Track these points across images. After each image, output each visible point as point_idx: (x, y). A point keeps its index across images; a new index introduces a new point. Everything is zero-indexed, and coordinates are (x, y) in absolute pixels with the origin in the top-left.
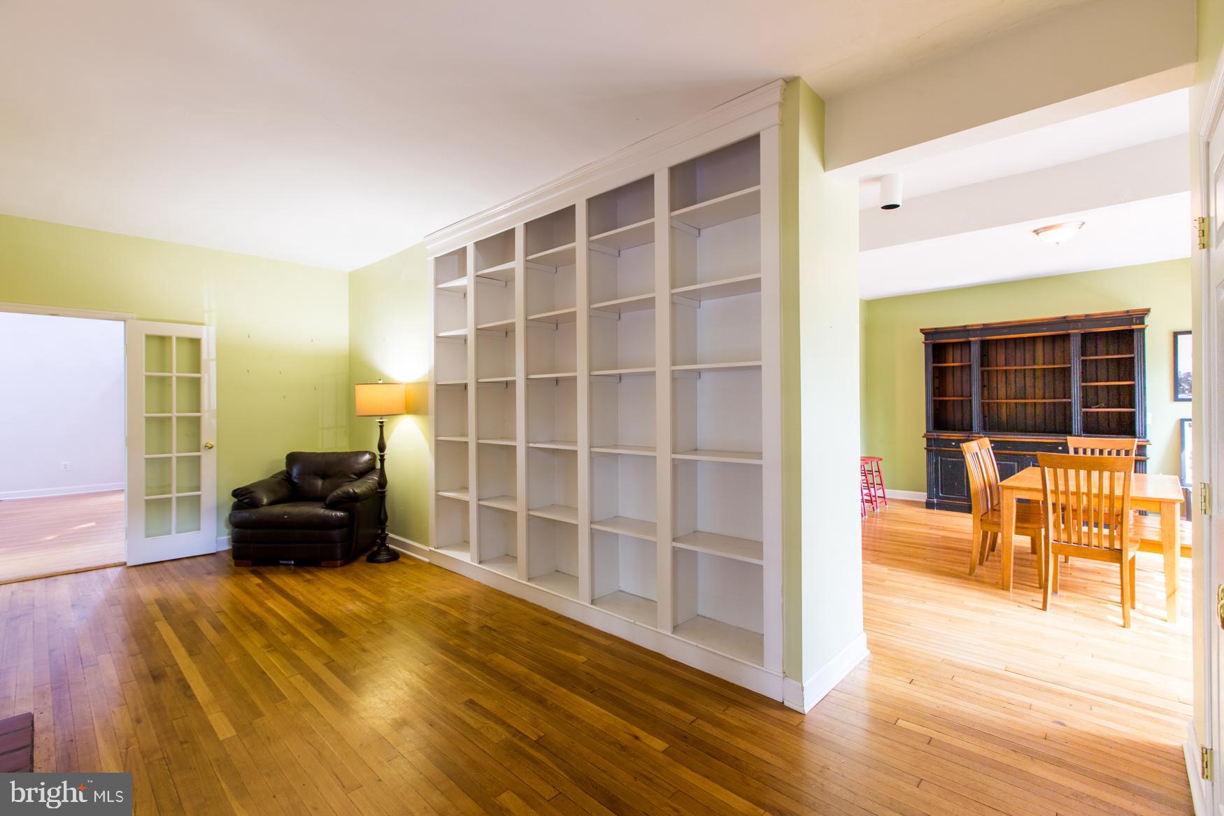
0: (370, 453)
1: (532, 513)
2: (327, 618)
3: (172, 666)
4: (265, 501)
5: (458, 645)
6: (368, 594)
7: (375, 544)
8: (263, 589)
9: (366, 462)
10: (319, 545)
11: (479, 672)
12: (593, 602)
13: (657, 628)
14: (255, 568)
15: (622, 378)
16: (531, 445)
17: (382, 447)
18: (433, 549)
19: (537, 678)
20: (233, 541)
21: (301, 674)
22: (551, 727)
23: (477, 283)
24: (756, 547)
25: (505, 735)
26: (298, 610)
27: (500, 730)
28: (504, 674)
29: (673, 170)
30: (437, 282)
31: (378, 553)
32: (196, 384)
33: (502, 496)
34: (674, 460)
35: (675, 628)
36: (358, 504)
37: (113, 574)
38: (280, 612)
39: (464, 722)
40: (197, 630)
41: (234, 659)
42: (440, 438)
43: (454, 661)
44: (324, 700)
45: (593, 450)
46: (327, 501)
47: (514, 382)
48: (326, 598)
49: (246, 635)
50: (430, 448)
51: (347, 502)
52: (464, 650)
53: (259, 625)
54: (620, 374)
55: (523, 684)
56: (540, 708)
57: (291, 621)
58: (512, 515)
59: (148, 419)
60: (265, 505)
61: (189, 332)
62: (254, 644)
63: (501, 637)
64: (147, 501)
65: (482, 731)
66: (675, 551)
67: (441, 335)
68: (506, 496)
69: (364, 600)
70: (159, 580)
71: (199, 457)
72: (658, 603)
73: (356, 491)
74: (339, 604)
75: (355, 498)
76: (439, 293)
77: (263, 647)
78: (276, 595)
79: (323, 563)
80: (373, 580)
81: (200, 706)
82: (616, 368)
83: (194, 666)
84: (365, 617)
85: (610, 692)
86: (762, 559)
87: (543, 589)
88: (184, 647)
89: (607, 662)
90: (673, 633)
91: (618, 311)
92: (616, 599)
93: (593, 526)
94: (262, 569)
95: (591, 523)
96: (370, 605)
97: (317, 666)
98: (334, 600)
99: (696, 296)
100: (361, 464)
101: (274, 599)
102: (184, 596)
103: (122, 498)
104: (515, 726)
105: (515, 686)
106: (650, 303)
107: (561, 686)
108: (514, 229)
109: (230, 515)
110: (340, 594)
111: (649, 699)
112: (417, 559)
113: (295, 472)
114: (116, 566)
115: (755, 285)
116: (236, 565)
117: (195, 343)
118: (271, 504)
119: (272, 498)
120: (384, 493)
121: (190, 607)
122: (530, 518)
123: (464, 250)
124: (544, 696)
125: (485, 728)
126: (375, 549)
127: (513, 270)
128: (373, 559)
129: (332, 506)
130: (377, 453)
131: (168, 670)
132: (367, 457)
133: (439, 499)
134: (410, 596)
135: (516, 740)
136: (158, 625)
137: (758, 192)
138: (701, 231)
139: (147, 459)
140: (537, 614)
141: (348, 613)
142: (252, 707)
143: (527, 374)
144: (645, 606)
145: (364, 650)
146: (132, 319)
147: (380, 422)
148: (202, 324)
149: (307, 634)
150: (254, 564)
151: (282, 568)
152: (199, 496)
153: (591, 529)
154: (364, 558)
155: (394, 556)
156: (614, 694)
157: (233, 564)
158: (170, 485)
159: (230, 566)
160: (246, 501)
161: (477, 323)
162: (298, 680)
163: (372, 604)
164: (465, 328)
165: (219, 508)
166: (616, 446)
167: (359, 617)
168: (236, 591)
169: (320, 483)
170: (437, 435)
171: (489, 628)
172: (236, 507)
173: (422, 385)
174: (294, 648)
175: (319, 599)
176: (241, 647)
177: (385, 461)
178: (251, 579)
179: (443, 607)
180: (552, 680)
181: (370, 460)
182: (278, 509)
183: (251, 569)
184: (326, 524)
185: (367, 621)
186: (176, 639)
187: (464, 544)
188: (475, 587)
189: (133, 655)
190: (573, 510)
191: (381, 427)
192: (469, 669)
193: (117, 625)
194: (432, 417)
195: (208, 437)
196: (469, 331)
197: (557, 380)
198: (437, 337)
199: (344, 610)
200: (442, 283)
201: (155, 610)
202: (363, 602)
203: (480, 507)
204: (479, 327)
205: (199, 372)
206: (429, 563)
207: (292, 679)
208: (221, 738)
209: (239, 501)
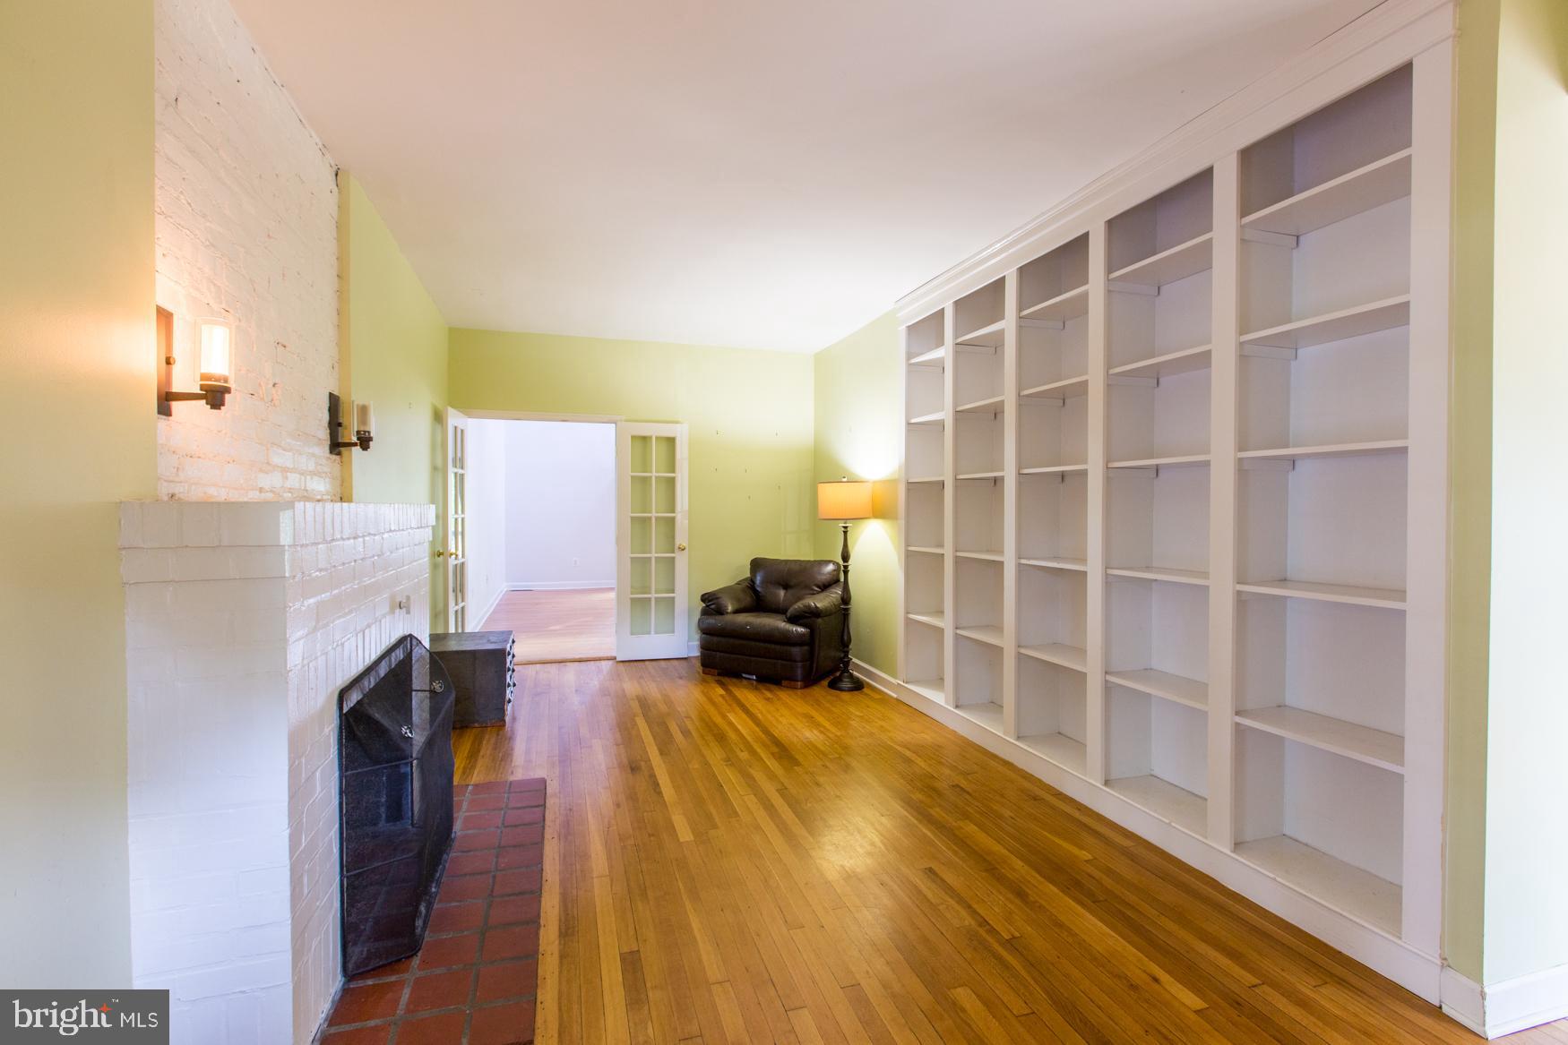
0: (834, 563)
1: (1023, 651)
2: (783, 742)
3: (646, 762)
4: (730, 608)
5: (921, 802)
6: (827, 724)
7: (837, 669)
8: (726, 701)
9: (829, 573)
10: (780, 661)
11: (944, 838)
12: (1107, 783)
13: (1206, 838)
14: (720, 678)
15: (1160, 471)
16: (1023, 561)
17: (846, 557)
18: (902, 683)
19: (1018, 864)
20: (702, 648)
21: (755, 795)
22: (1029, 929)
23: (957, 354)
24: (1394, 743)
25: (969, 921)
26: (757, 729)
27: (963, 913)
28: (976, 848)
29: (1247, 155)
30: (909, 356)
31: (840, 679)
32: (671, 483)
33: (988, 626)
34: (1239, 593)
35: (1238, 845)
36: (820, 620)
37: (606, 665)
38: (739, 727)
39: (920, 892)
40: (667, 731)
41: (696, 766)
42: (910, 548)
43: (917, 819)
44: (774, 827)
45: (1110, 571)
46: (788, 614)
47: (1002, 478)
48: (784, 721)
49: (708, 745)
50: (899, 560)
51: (807, 617)
52: (929, 810)
53: (721, 738)
54: (1157, 465)
55: (998, 867)
56: (1018, 901)
57: (749, 738)
58: (997, 651)
59: (632, 518)
60: (730, 613)
61: (666, 431)
62: (715, 756)
63: (976, 803)
64: (632, 599)
65: (941, 907)
66: (1239, 731)
67: (913, 421)
68: (992, 626)
69: (822, 729)
70: (641, 677)
71: (674, 558)
72: (1209, 800)
73: (818, 605)
74: (796, 729)
75: (815, 613)
76: (913, 370)
77: (721, 759)
78: (738, 709)
79: (784, 683)
80: (834, 709)
81: (666, 805)
82: (1152, 457)
83: (663, 766)
84: (822, 748)
85: (1122, 909)
86: (1403, 765)
87: (1036, 753)
88: (656, 745)
89: (1123, 867)
90: (1234, 851)
91: (1156, 375)
92: (1146, 785)
93: (1108, 678)
94: (725, 680)
95: (1106, 673)
96: (828, 737)
97: (770, 789)
98: (791, 724)
99: (1291, 342)
100: (825, 575)
101: (736, 714)
102: (659, 696)
103: (612, 595)
104: (983, 915)
105: (991, 868)
106: (1204, 359)
107: (1051, 883)
108: (1004, 277)
109: (699, 620)
110: (798, 719)
111: (1182, 934)
112: (883, 692)
113: (758, 579)
114: (608, 659)
115: (1400, 314)
116: (704, 672)
117: (671, 441)
118: (736, 612)
119: (737, 606)
120: (847, 610)
121: (663, 708)
122: (1020, 658)
123: (942, 312)
124: (1024, 887)
125: (945, 906)
126: (838, 674)
127: (1001, 333)
128: (834, 685)
129: (793, 620)
130: (841, 562)
131: (643, 764)
132: (831, 567)
133: (909, 623)
134: (872, 734)
135: (982, 931)
136: (637, 719)
137: (1409, 158)
138: (1301, 238)
139: (632, 558)
140: (1027, 785)
141: (805, 741)
142: (709, 817)
143: (1019, 466)
144: (1191, 803)
145: (818, 784)
146: (621, 421)
147: (844, 527)
148: (677, 422)
149: (763, 755)
150: (719, 675)
151: (745, 682)
152: (673, 598)
153: (1106, 681)
154: (825, 683)
155: (858, 686)
156: (1128, 913)
157: (701, 671)
158: (650, 588)
159: (699, 673)
160: (713, 606)
161: (956, 404)
162: (751, 800)
163: (831, 735)
164: (943, 410)
165: (690, 612)
166: (1148, 568)
167: (816, 748)
168: (702, 699)
169: (782, 593)
170: (907, 545)
171: (962, 789)
172: (705, 612)
173: (891, 483)
174: (750, 767)
175: (777, 720)
176: (703, 756)
177: (849, 573)
178: (717, 689)
179: (908, 753)
180: (1039, 873)
181: (835, 570)
182: (743, 618)
183: (717, 678)
184: (785, 640)
185: (825, 754)
186: (651, 738)
187: (938, 682)
188: (949, 736)
189: (617, 745)
190: (1081, 652)
191: (845, 533)
192: (930, 830)
193: (608, 716)
194: (902, 522)
195: (681, 539)
196: (945, 414)
197: (1063, 476)
198: (908, 424)
199: (800, 736)
200: (914, 357)
201: (635, 705)
202: (821, 732)
203: (957, 637)
204: (960, 409)
205: (674, 472)
206: (897, 700)
207: (746, 798)
208: (681, 840)
209: (707, 606)
